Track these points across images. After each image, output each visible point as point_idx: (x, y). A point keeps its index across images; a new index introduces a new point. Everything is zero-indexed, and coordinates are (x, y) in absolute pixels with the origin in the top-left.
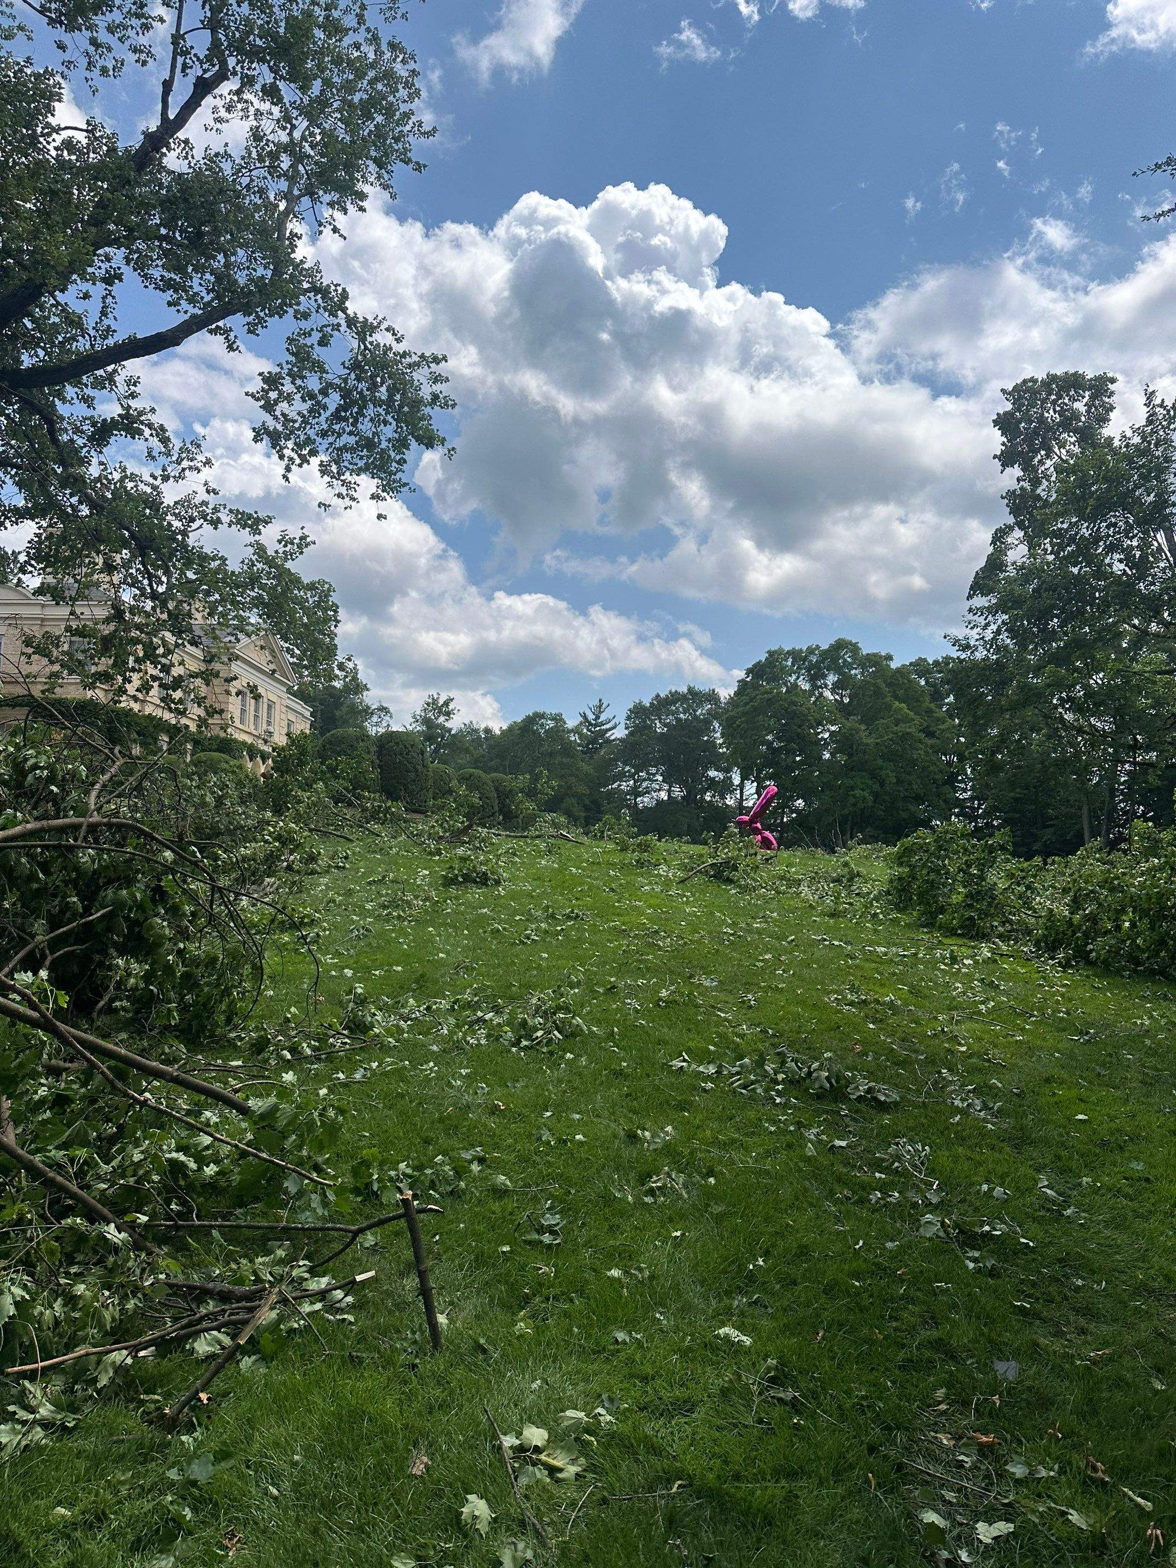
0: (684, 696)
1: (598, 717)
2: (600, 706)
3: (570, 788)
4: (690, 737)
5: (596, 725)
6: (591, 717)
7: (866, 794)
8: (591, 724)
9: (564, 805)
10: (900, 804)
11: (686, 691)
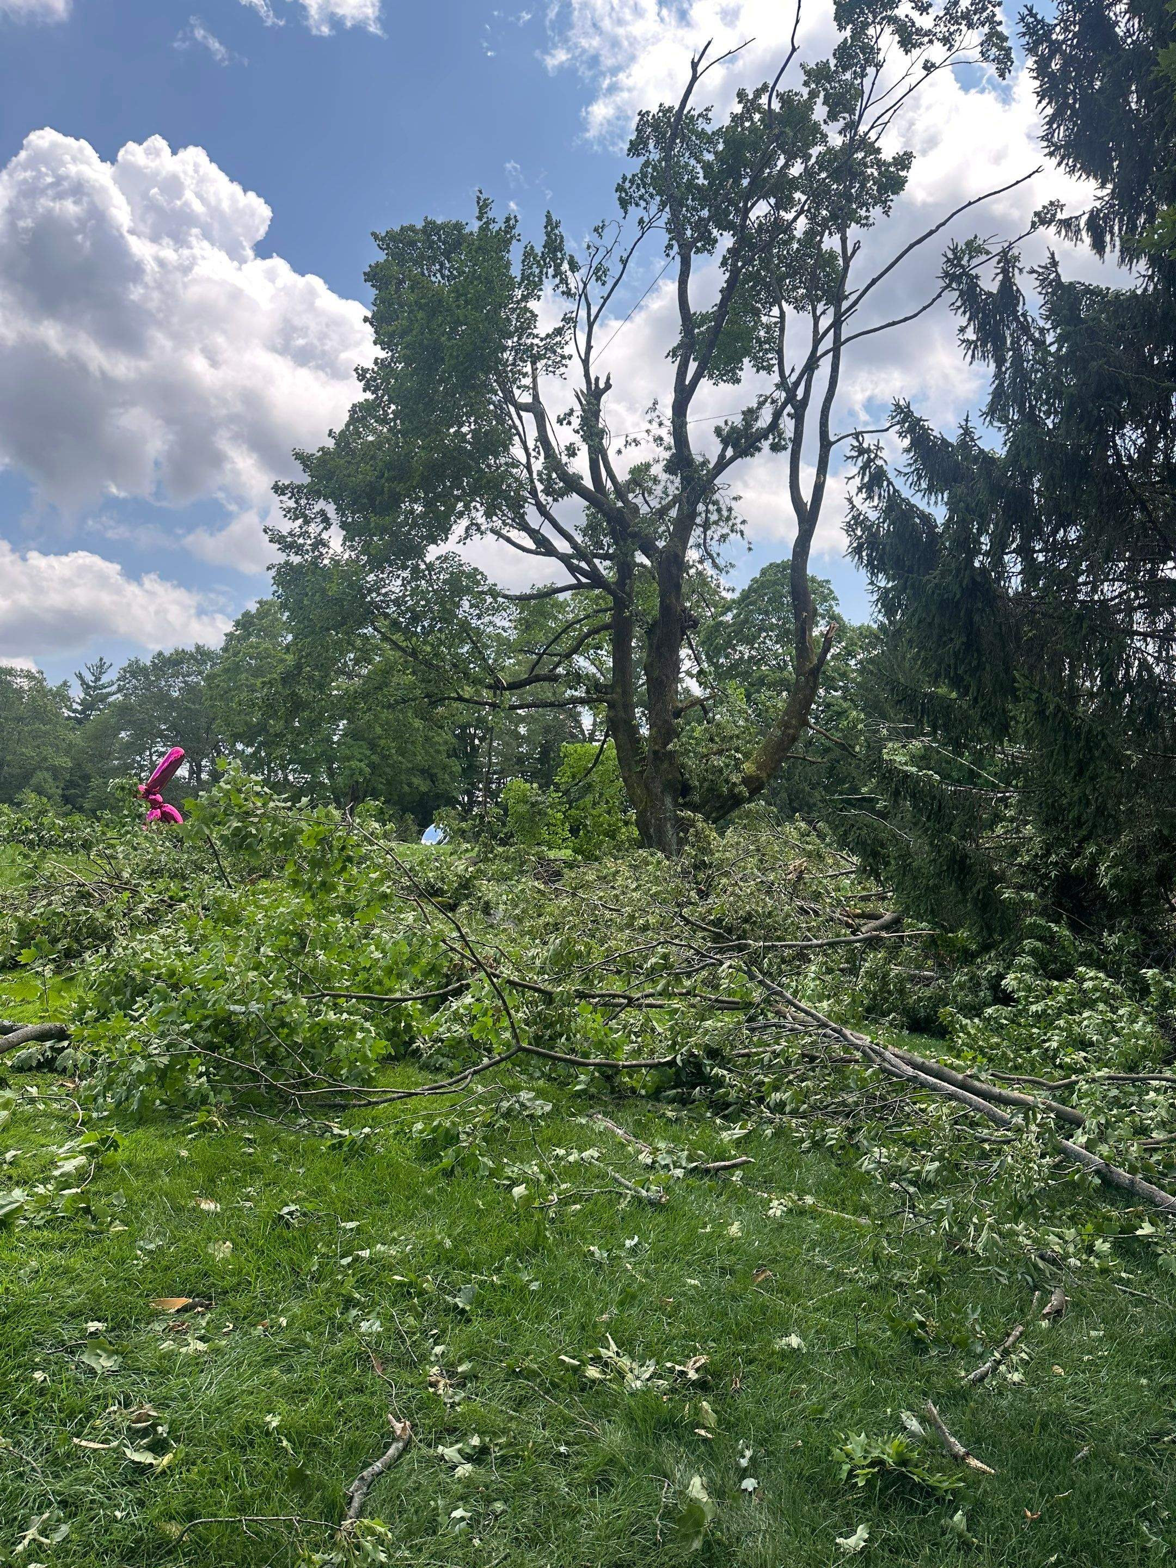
0: (192, 655)
1: (98, 679)
2: (101, 666)
3: (45, 759)
4: (194, 703)
5: (95, 688)
6: (89, 678)
7: (362, 765)
8: (89, 687)
9: (33, 781)
10: (403, 777)
11: (194, 650)
